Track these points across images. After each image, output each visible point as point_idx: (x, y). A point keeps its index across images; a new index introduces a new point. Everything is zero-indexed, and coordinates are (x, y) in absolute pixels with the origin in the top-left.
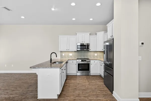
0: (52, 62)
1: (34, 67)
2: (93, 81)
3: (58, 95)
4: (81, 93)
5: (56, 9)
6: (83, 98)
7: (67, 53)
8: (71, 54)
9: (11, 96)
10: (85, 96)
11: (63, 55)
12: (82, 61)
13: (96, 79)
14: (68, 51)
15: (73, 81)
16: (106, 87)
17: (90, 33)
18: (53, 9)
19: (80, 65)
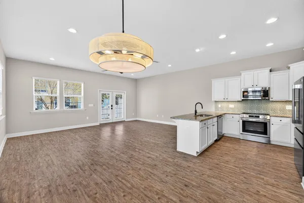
0: (197, 114)
1: (174, 118)
2: (269, 154)
3: (197, 152)
4: (233, 161)
5: (202, 49)
6: (232, 167)
7: (225, 105)
8: (232, 106)
9: (157, 142)
10: (237, 165)
11: (220, 106)
12: (250, 116)
13: (280, 152)
14: (226, 100)
15: (228, 145)
16: (296, 170)
17: (270, 68)
18: (198, 50)
19: (246, 123)
